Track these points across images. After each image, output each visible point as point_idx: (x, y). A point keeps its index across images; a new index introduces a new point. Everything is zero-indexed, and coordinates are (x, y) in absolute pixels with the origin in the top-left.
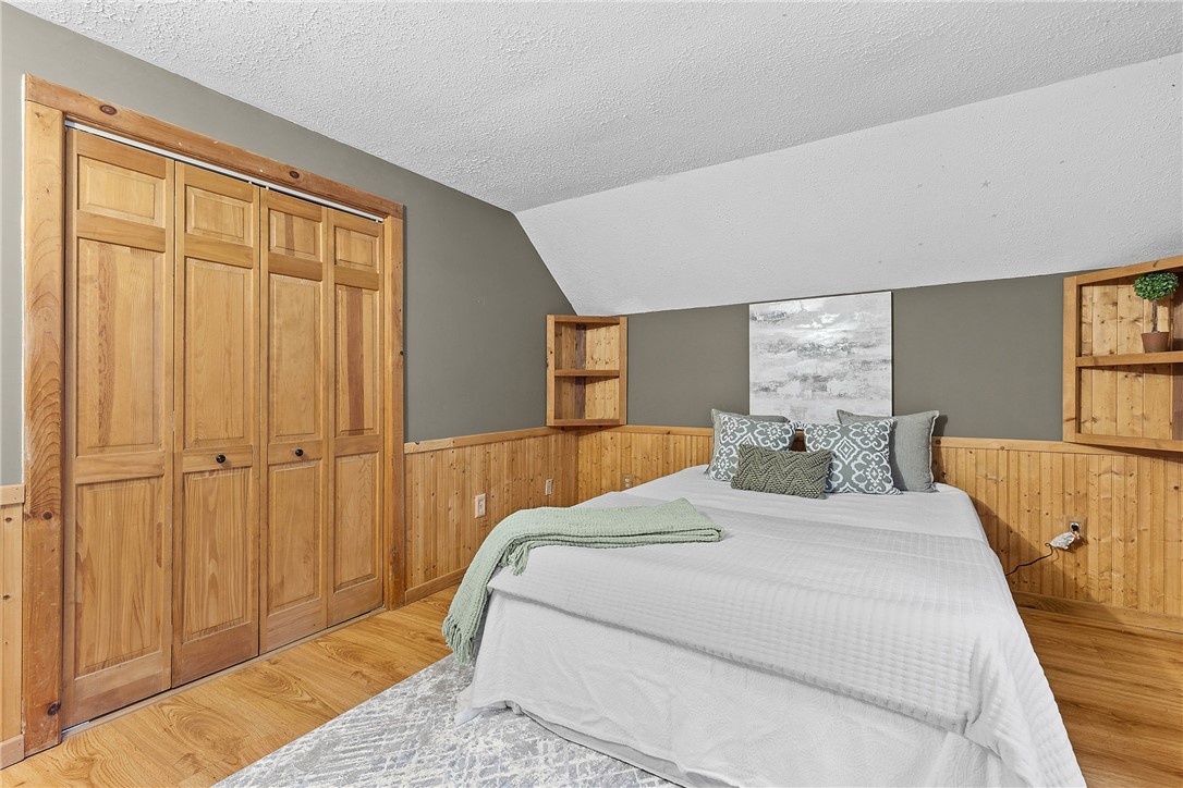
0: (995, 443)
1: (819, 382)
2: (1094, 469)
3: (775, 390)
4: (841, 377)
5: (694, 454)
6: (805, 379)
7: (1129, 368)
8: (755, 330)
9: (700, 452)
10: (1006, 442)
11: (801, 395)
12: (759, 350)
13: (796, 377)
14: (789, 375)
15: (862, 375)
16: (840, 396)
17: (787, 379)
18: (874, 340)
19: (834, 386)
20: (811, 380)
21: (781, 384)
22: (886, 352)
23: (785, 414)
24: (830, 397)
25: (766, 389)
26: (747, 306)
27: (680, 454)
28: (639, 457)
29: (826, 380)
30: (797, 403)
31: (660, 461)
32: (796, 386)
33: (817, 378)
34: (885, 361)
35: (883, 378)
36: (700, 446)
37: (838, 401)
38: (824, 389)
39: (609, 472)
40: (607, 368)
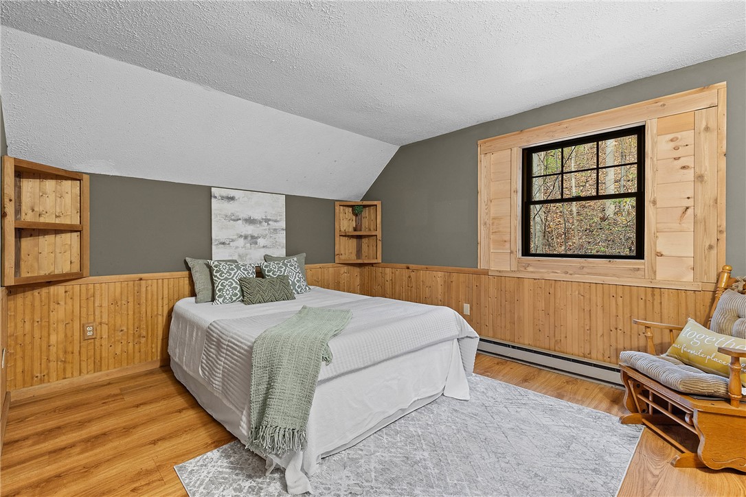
0: (318, 265)
1: (253, 239)
2: (342, 272)
3: (229, 244)
4: (264, 237)
5: (166, 292)
6: (246, 237)
7: (348, 236)
8: (215, 204)
9: (171, 291)
10: (321, 265)
11: (244, 247)
12: (219, 218)
13: (241, 236)
14: (237, 234)
15: (274, 236)
16: (264, 247)
17: (236, 237)
18: (278, 218)
19: (261, 242)
20: (249, 238)
21: (233, 241)
22: (283, 224)
23: (235, 258)
24: (259, 248)
25: (223, 243)
26: (210, 188)
27: (152, 295)
28: (105, 304)
29: (257, 238)
30: (241, 251)
31: (131, 304)
32: (241, 242)
33: (253, 237)
34: (283, 229)
35: (282, 238)
36: (171, 286)
37: (263, 250)
38: (256, 243)
39: (61, 327)
40: (58, 221)
